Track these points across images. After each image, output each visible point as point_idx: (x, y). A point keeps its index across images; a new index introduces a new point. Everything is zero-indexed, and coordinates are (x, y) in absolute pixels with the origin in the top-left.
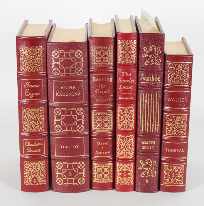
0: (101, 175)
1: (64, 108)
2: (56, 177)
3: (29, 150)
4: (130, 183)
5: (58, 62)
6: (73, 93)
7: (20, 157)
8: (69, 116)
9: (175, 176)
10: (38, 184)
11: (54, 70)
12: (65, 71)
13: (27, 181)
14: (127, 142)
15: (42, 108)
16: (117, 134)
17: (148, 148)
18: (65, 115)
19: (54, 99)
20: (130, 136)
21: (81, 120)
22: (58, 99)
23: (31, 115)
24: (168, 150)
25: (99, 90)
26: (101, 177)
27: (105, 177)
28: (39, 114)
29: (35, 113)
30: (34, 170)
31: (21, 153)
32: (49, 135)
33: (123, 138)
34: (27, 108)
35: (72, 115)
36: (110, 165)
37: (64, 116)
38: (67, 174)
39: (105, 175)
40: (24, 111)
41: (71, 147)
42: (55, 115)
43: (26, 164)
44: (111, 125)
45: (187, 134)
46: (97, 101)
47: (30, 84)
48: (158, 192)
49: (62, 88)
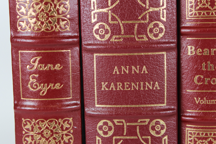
1: (121, 120)
5: (107, 9)
6: (142, 83)
8: (132, 138)
11: (96, 27)
12: (123, 31)
15: (68, 121)
18: (122, 135)
19: (96, 99)
22: (106, 97)
23: (42, 136)
25: (202, 77)
28: (63, 135)
29: (52, 131)
34: (34, 120)
35: (140, 137)
37: (121, 139)
40: (27, 127)
42: (99, 135)
46: (197, 102)
47: (40, 62)
49: (116, 72)
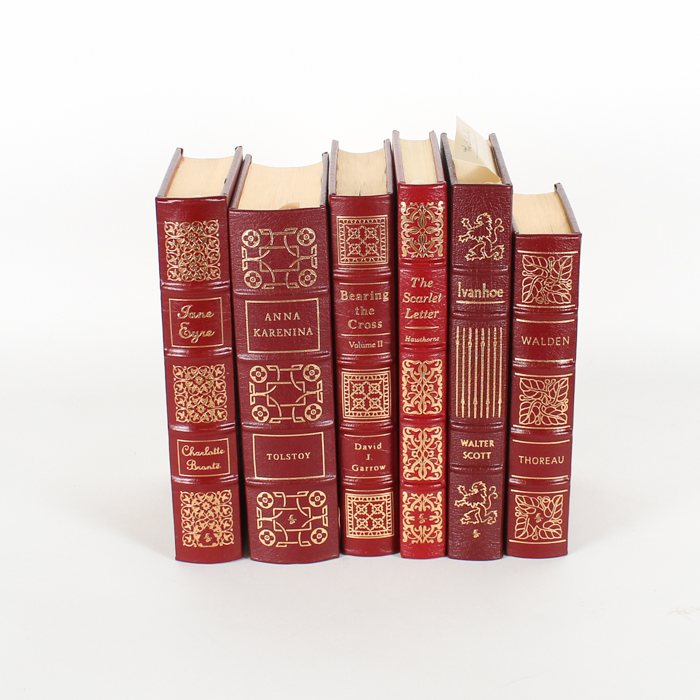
0: (366, 521)
1: (274, 366)
2: (259, 527)
3: (192, 465)
4: (435, 540)
5: (258, 258)
6: (294, 330)
7: (172, 481)
8: (286, 383)
9: (543, 521)
10: (215, 545)
11: (247, 275)
12: (274, 279)
13: (189, 539)
14: (427, 443)
15: (221, 367)
16: (402, 424)
17: (477, 456)
18: (276, 381)
19: (248, 344)
20: (433, 429)
21: (314, 393)
22: (259, 343)
23: (195, 383)
24: (524, 459)
25: (356, 321)
26: (366, 527)
27: (375, 527)
28: (215, 381)
29: (204, 378)
30: (206, 512)
31: (174, 472)
32: (239, 429)
33: (416, 435)
34: (185, 367)
35: (293, 383)
36: (386, 496)
37: (274, 385)
38: (283, 520)
39: (374, 520)
40: (178, 374)
41: (292, 457)
42: (252, 381)
43: (186, 498)
44: (388, 403)
45: (570, 422)
46: (352, 346)
47: (191, 310)
48: (501, 557)
49: (268, 319)
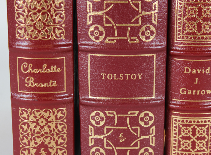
0: (189, 142)
2: (90, 145)
3: (30, 82)
8: (123, 2)
13: (26, 153)
21: (150, 13)
26: (189, 148)
27: (197, 148)
30: (42, 127)
31: (14, 89)
32: (75, 49)
35: (130, 1)
38: (114, 138)
39: (198, 142)
41: (125, 77)
43: (24, 113)
